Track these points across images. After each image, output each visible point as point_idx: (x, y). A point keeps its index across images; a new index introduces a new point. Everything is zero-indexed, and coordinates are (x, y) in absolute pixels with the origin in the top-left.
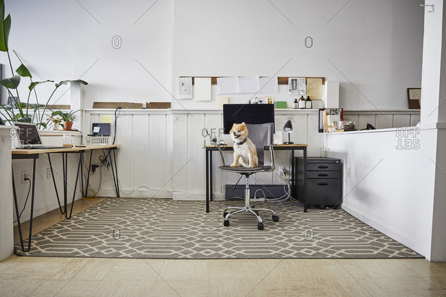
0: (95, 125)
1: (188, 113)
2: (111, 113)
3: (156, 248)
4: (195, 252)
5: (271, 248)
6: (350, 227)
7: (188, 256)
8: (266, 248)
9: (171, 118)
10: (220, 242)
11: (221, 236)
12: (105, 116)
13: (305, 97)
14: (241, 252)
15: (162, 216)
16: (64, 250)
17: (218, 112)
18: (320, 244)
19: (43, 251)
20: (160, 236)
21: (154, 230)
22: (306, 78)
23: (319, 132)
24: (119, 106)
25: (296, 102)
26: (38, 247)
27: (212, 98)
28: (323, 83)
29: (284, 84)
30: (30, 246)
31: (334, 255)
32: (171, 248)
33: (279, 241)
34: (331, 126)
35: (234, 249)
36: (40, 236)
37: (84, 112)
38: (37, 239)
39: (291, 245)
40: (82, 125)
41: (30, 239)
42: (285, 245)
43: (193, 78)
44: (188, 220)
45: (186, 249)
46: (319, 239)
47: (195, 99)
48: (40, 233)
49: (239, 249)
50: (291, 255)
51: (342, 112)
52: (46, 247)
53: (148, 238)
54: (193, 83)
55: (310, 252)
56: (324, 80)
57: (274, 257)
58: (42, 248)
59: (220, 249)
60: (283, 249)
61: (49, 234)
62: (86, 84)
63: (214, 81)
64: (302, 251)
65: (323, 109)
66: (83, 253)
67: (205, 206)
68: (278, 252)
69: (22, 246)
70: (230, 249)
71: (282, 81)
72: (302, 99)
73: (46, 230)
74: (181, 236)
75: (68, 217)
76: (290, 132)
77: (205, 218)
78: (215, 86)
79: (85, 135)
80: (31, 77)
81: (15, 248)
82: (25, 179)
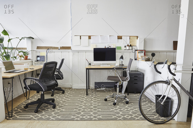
0: (38, 56)
1: (78, 52)
2: (45, 51)
3: (65, 115)
4: (81, 117)
5: (113, 115)
6: (146, 103)
7: (78, 119)
8: (111, 115)
9: (71, 53)
10: (92, 111)
11: (92, 109)
12: (42, 53)
13: (129, 45)
14: (100, 117)
15: (68, 97)
16: (26, 117)
17: (92, 51)
18: (133, 113)
19: (18, 117)
20: (67, 108)
21: (64, 105)
22: (130, 36)
23: (135, 60)
24: (48, 48)
25: (125, 47)
26: (15, 115)
27: (89, 45)
28: (137, 39)
29: (120, 39)
30: (12, 114)
31: (138, 118)
32: (71, 115)
33: (116, 111)
34: (140, 58)
35: (97, 115)
36: (16, 109)
37: (33, 51)
38: (15, 111)
39: (121, 113)
40: (32, 57)
41: (12, 111)
42: (118, 113)
43: (80, 36)
44: (79, 99)
45: (78, 115)
46: (133, 110)
47: (81, 46)
48: (16, 107)
49: (99, 115)
50: (121, 118)
51: (145, 52)
52: (19, 115)
53: (62, 110)
54: (80, 39)
55: (128, 117)
56: (137, 37)
57: (113, 119)
58: (17, 115)
59: (92, 115)
60: (118, 115)
61: (20, 108)
62: (33, 38)
63: (90, 37)
64: (125, 116)
65: (137, 50)
66: (34, 118)
67: (86, 92)
68: (115, 117)
69: (9, 115)
70: (96, 115)
71: (120, 38)
72: (128, 46)
73: (18, 106)
74: (75, 108)
75: (28, 98)
76: (122, 60)
77: (86, 99)
78: (90, 40)
79: (34, 61)
80: (9, 35)
81: (6, 116)
82: (9, 83)
